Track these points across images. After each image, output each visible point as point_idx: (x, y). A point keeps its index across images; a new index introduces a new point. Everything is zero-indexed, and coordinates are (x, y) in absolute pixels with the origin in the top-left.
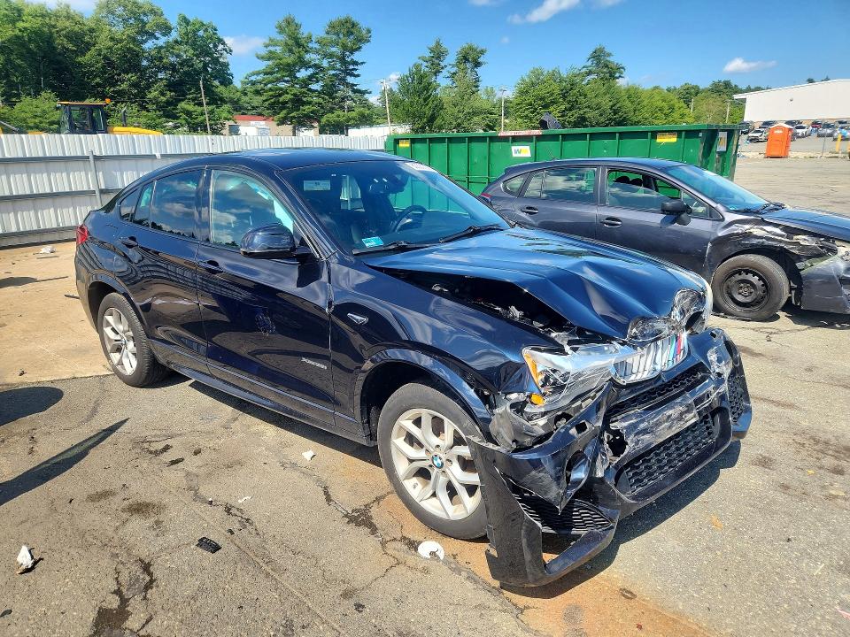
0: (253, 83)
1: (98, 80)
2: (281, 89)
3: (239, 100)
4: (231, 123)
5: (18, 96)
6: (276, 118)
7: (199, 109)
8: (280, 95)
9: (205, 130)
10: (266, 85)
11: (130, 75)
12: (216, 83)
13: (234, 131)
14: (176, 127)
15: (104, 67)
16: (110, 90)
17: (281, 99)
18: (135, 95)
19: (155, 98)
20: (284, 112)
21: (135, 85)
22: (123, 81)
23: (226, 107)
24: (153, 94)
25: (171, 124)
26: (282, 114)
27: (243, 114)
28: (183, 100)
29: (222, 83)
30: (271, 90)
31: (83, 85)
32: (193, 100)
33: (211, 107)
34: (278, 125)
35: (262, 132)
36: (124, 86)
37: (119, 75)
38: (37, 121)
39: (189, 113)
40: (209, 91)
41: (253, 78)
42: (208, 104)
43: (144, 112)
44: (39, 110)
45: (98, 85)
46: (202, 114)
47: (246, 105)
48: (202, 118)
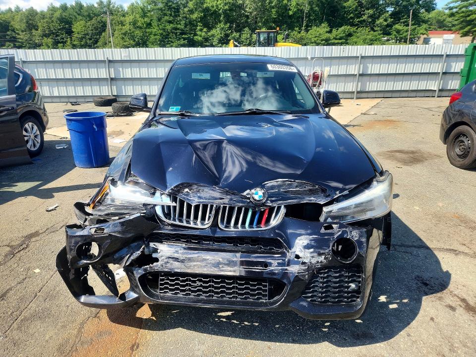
0: (451, 9)
1: (352, 15)
2: (471, 11)
3: (444, 20)
4: (425, 36)
5: (311, 26)
6: (461, 31)
7: (406, 28)
8: (469, 16)
9: (405, 42)
10: (460, 9)
11: (369, 11)
12: (423, 10)
13: (426, 41)
14: (388, 40)
15: (357, 7)
16: (356, 20)
17: (468, 19)
18: (370, 22)
19: (381, 23)
20: (469, 27)
21: (371, 16)
22: (364, 15)
23: (424, 26)
24: (380, 21)
25: (386, 38)
26: (466, 29)
27: (444, 30)
28: (397, 23)
29: (427, 10)
30: (463, 12)
31: (343, 18)
32: (404, 23)
33: (413, 27)
34: (461, 37)
35: (446, 42)
36: (365, 17)
37: (364, 11)
38: (316, 39)
39: (398, 31)
40: (416, 16)
41: (452, 5)
42: (413, 25)
43: (372, 32)
44: (318, 33)
45: (351, 18)
46: (407, 31)
47: (448, 24)
48: (406, 34)
